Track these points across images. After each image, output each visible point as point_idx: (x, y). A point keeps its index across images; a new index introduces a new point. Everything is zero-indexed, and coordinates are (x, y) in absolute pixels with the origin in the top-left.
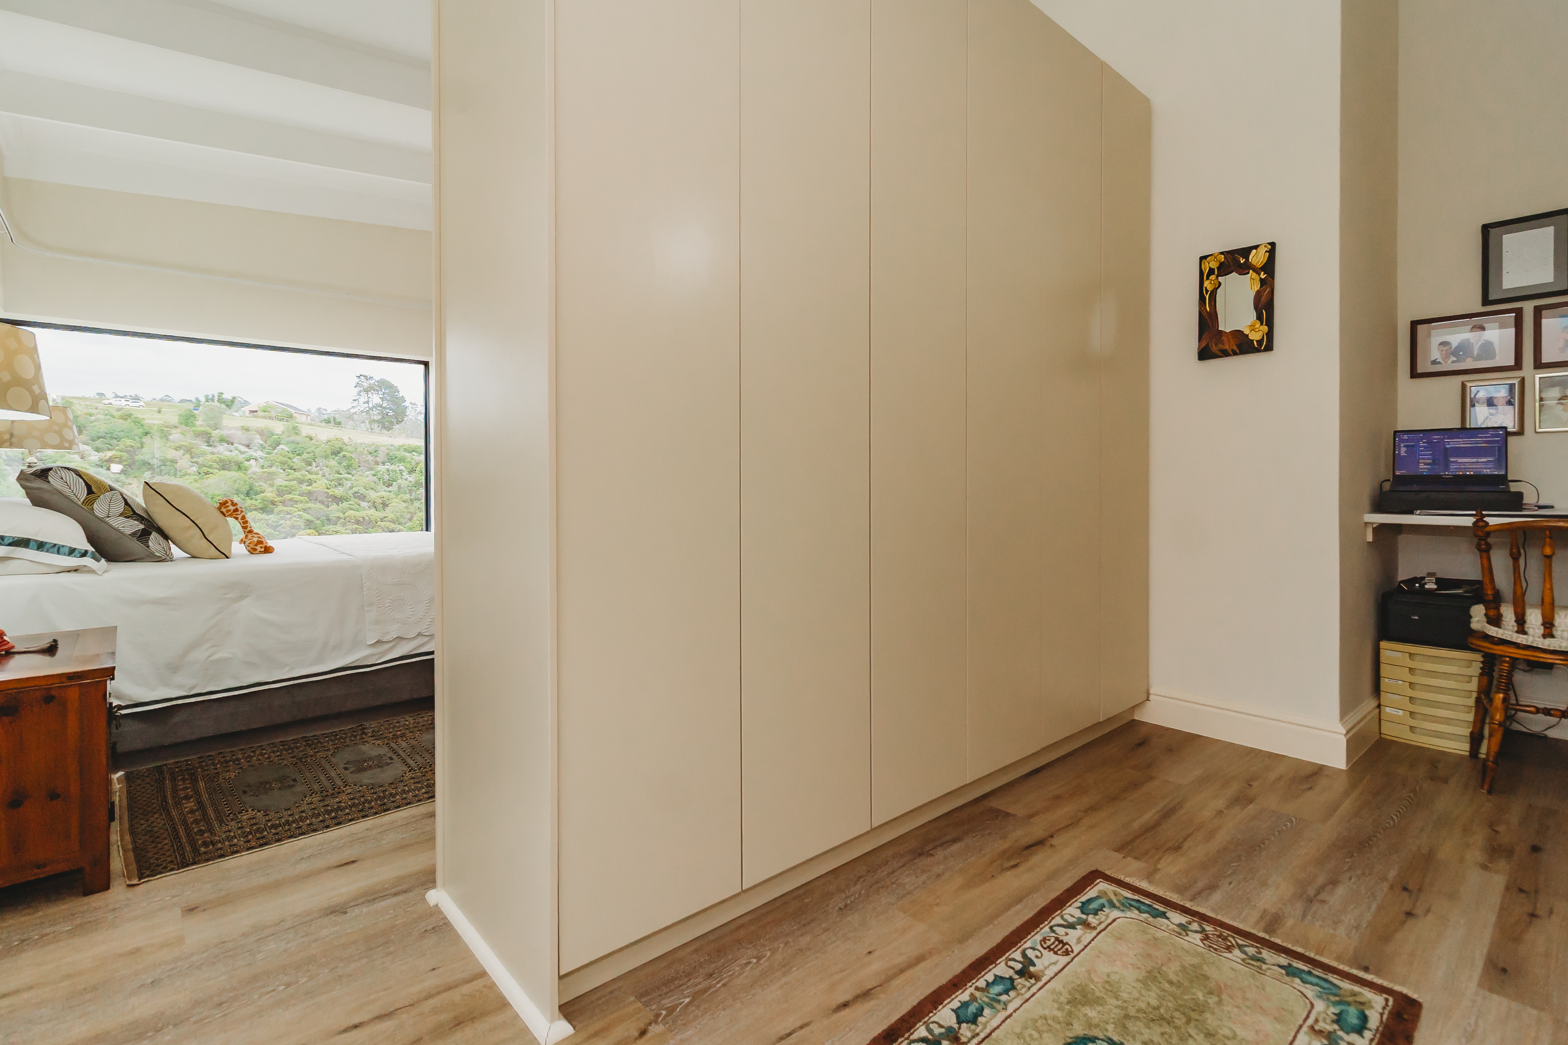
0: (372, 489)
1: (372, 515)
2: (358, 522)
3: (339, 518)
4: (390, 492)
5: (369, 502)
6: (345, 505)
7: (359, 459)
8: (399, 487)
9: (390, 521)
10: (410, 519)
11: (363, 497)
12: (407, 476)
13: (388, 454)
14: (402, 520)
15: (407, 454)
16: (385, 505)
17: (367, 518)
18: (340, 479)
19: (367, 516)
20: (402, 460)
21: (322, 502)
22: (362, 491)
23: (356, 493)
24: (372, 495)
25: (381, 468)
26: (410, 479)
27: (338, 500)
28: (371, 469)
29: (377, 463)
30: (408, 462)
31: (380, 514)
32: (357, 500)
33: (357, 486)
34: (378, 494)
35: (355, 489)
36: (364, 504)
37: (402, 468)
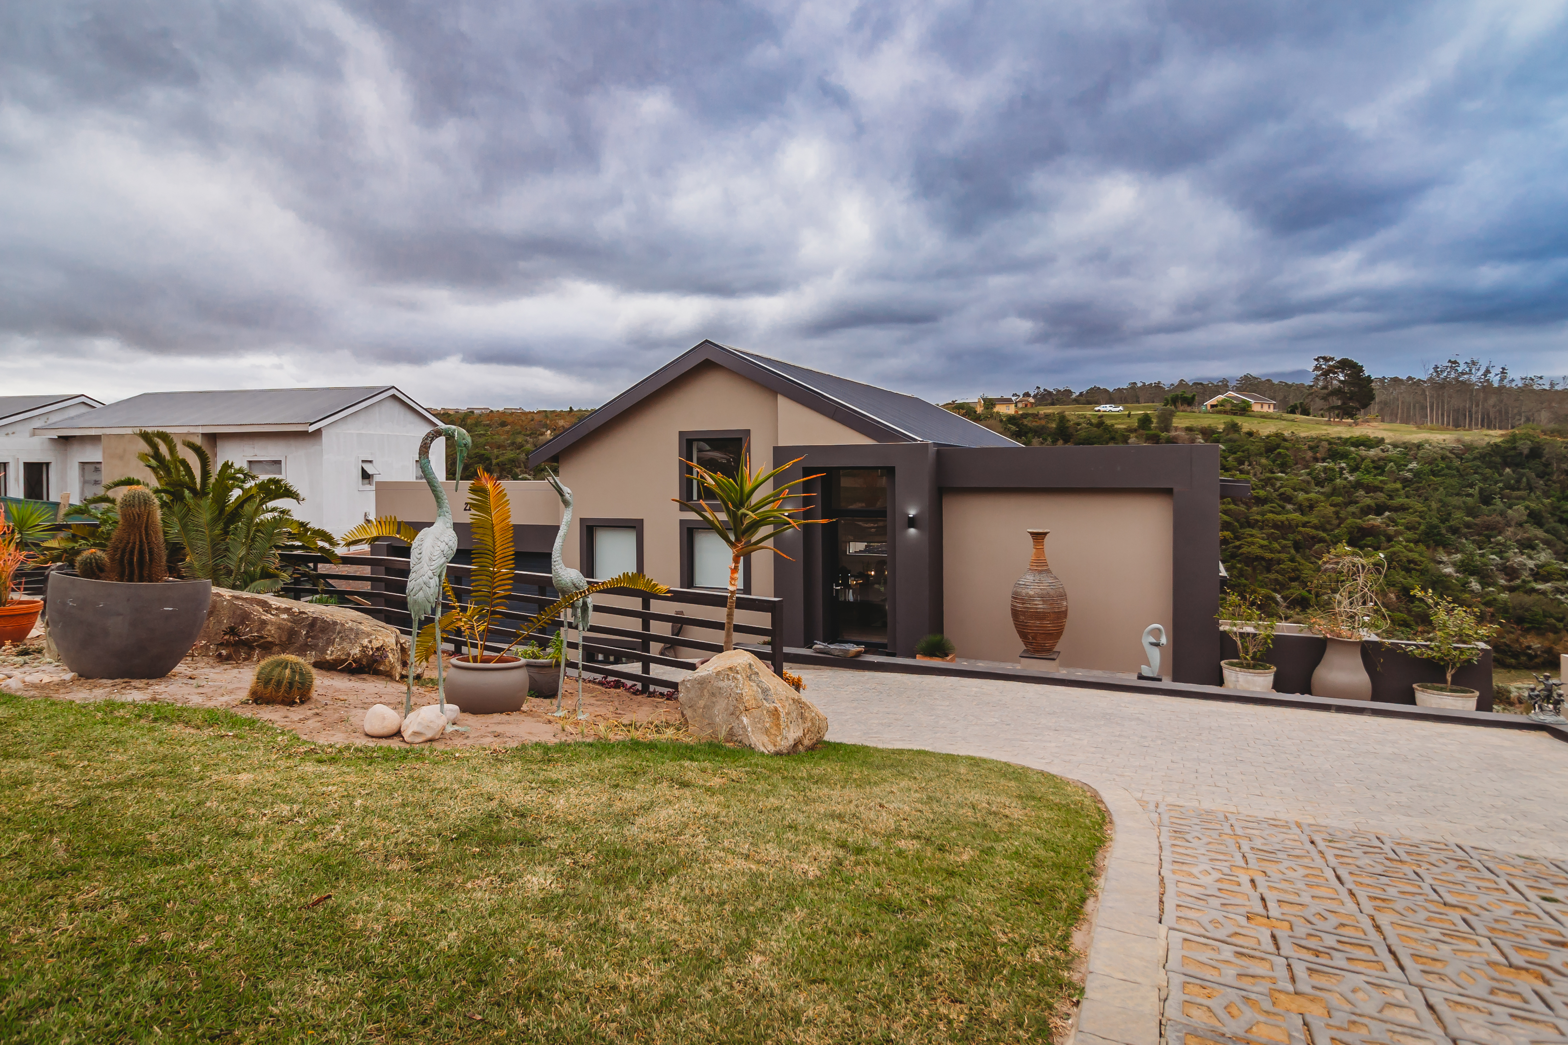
0: (1302, 490)
1: (1293, 520)
2: (1275, 526)
3: (1257, 521)
4: (1322, 493)
5: (1294, 504)
6: (1267, 507)
7: (1295, 456)
8: (1334, 489)
9: (1312, 527)
10: (1339, 526)
11: (1289, 499)
12: (1347, 475)
13: (1329, 450)
14: (1328, 527)
15: (1353, 449)
16: (1311, 507)
17: (1286, 523)
18: (1269, 479)
19: (1287, 520)
20: (1344, 456)
21: (1245, 504)
22: (1289, 491)
23: (1282, 494)
24: (1301, 496)
25: (1319, 465)
26: (1351, 478)
27: (1260, 501)
28: (1306, 467)
29: (1316, 460)
30: (1352, 459)
31: (1305, 519)
32: (1281, 503)
33: (1286, 486)
34: (1306, 496)
35: (1282, 490)
36: (1289, 507)
37: (1343, 465)
